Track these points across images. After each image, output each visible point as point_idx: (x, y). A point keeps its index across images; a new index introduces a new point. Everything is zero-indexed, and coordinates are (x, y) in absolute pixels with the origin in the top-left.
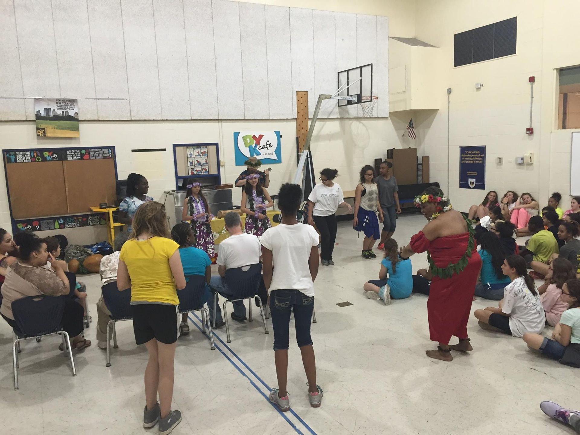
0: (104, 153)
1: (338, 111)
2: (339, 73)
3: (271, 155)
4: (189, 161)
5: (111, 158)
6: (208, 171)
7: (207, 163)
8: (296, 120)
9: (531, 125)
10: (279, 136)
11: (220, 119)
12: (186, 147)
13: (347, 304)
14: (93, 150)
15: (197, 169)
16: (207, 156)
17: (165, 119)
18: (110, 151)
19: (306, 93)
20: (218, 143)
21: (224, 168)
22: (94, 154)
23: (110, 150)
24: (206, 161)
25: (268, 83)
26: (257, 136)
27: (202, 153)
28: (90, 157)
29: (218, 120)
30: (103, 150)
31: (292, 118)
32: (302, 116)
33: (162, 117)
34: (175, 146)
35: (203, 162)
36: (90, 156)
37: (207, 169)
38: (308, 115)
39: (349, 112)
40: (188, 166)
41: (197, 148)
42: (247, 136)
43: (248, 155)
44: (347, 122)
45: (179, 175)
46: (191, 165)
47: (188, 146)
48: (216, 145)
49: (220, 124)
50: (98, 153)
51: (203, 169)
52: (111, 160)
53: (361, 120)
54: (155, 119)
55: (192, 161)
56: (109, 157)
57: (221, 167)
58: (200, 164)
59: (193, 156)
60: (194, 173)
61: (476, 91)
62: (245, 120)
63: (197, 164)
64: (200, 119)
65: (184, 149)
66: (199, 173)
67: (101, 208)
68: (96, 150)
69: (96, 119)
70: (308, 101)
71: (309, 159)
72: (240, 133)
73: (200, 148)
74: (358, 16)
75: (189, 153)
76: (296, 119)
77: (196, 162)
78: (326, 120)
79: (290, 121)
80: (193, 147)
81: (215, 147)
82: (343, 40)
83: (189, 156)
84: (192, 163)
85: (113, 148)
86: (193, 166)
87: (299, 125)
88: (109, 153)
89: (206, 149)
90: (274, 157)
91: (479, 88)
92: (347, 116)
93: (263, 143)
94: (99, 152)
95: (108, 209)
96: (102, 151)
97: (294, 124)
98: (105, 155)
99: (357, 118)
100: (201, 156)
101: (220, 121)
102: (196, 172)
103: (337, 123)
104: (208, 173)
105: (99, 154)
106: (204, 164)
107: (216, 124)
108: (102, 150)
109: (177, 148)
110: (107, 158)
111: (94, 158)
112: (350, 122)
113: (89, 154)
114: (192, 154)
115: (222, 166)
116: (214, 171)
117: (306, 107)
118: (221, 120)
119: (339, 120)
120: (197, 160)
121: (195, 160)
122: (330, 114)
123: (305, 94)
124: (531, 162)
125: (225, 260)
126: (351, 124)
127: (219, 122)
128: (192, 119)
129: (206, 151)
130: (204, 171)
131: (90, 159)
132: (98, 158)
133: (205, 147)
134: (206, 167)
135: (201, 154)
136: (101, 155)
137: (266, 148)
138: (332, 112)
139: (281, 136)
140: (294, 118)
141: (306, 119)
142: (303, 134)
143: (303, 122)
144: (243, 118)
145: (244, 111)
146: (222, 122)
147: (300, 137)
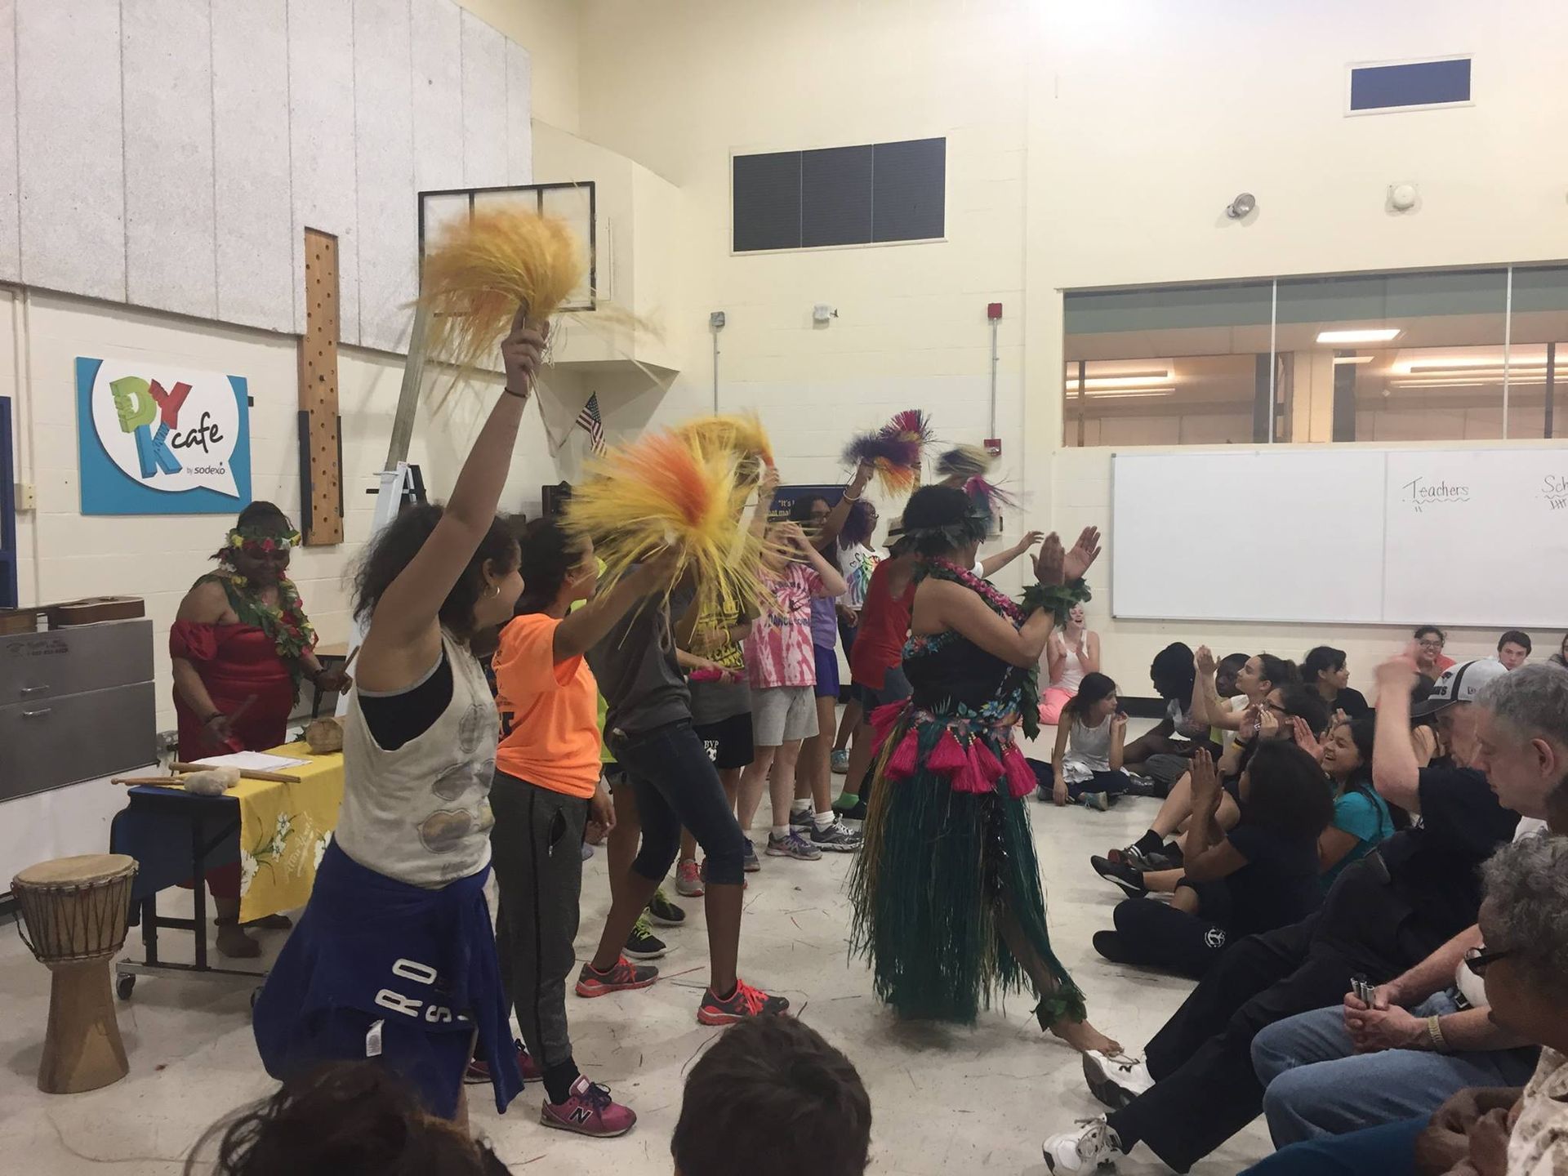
2: (422, 196)
8: (298, 343)
9: (993, 431)
11: (26, 281)
19: (330, 242)
20: (7, 400)
21: (35, 521)
25: (214, 169)
29: (15, 289)
31: (289, 331)
32: (321, 330)
38: (338, 330)
48: (4, 406)
49: (17, 305)
61: (814, 328)
62: (126, 308)
70: (337, 276)
74: (465, 16)
76: (298, 338)
78: (384, 360)
79: (281, 341)
82: (430, 82)
87: (309, 364)
91: (826, 321)
97: (288, 356)
101: (20, 296)
115: (25, 512)
117: (333, 296)
118: (27, 288)
119: (403, 362)
123: (327, 247)
124: (1001, 530)
127: (14, 298)
139: (251, 401)
140: (299, 331)
141: (330, 343)
142: (322, 401)
143: (320, 353)
144: (119, 297)
145: (123, 268)
146: (29, 301)
147: (312, 412)
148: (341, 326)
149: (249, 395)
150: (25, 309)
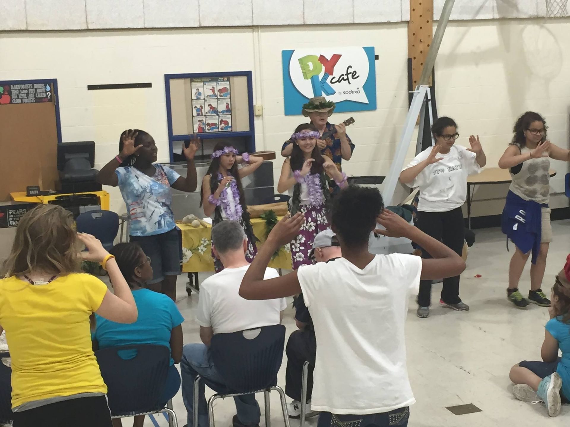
0: (38, 91)
1: (495, 4)
3: (355, 94)
4: (195, 107)
5: (50, 100)
6: (230, 125)
7: (229, 110)
8: (407, 25)
10: (373, 57)
11: (255, 24)
12: (188, 80)
13: (470, 409)
14: (17, 87)
15: (210, 122)
16: (229, 96)
17: (150, 26)
18: (48, 88)
20: (250, 72)
21: (263, 119)
22: (20, 93)
23: (48, 86)
24: (227, 107)
26: (329, 58)
27: (220, 91)
28: (11, 99)
29: (253, 27)
30: (36, 86)
31: (399, 20)
32: (421, 16)
33: (144, 24)
34: (168, 78)
35: (222, 107)
36: (11, 97)
37: (229, 121)
38: (432, 14)
39: (520, 6)
40: (193, 116)
41: (210, 81)
42: (309, 57)
43: (310, 95)
44: (515, 27)
45: (175, 133)
46: (198, 115)
47: (193, 77)
48: (248, 75)
49: (255, 34)
50: (26, 91)
51: (222, 121)
52: (50, 106)
53: (544, 23)
54: (131, 27)
55: (201, 106)
56: (46, 100)
57: (255, 118)
58: (215, 111)
59: (202, 97)
60: (203, 129)
62: (305, 26)
63: (209, 112)
64: (216, 25)
65: (185, 83)
66: (212, 129)
67: (29, 195)
68: (23, 86)
69: (23, 28)
71: (430, 103)
72: (294, 51)
73: (217, 80)
75: (194, 91)
76: (408, 22)
77: (207, 109)
78: (470, 24)
79: (394, 26)
80: (203, 79)
81: (244, 79)
83: (194, 97)
84: (200, 110)
85: (53, 83)
86: (202, 115)
87: (414, 34)
88: (46, 92)
89: (228, 83)
90: (363, 98)
92: (515, 15)
93: (339, 70)
94: (28, 90)
95: (41, 197)
96: (33, 88)
97: (403, 33)
98: (39, 96)
99: (536, 19)
100: (219, 97)
101: (256, 29)
102: (207, 127)
103: (492, 30)
104: (230, 130)
105: (27, 94)
106: (223, 112)
107: (248, 35)
108: (33, 86)
109: (172, 82)
110: (42, 102)
111: (19, 101)
112: (522, 26)
113: (10, 94)
114: (200, 94)
115: (258, 116)
116: (242, 126)
118: (257, 26)
119: (497, 23)
120: (210, 105)
121: (207, 105)
122: (478, 12)
125: (211, 317)
126: (522, 30)
127: (253, 32)
128: (202, 25)
129: (228, 87)
130: (223, 125)
131: (11, 103)
132: (26, 101)
133: (226, 79)
134: (227, 118)
135: (219, 94)
136: (31, 96)
137: (345, 80)
138: (481, 8)
139: (377, 57)
140: (404, 20)
141: (428, 22)
142: (421, 52)
143: (421, 28)
144: (301, 23)
145: (302, 9)
146: (259, 31)
147: (415, 58)
148: (434, 12)
149: (376, 54)
150: (258, 35)
